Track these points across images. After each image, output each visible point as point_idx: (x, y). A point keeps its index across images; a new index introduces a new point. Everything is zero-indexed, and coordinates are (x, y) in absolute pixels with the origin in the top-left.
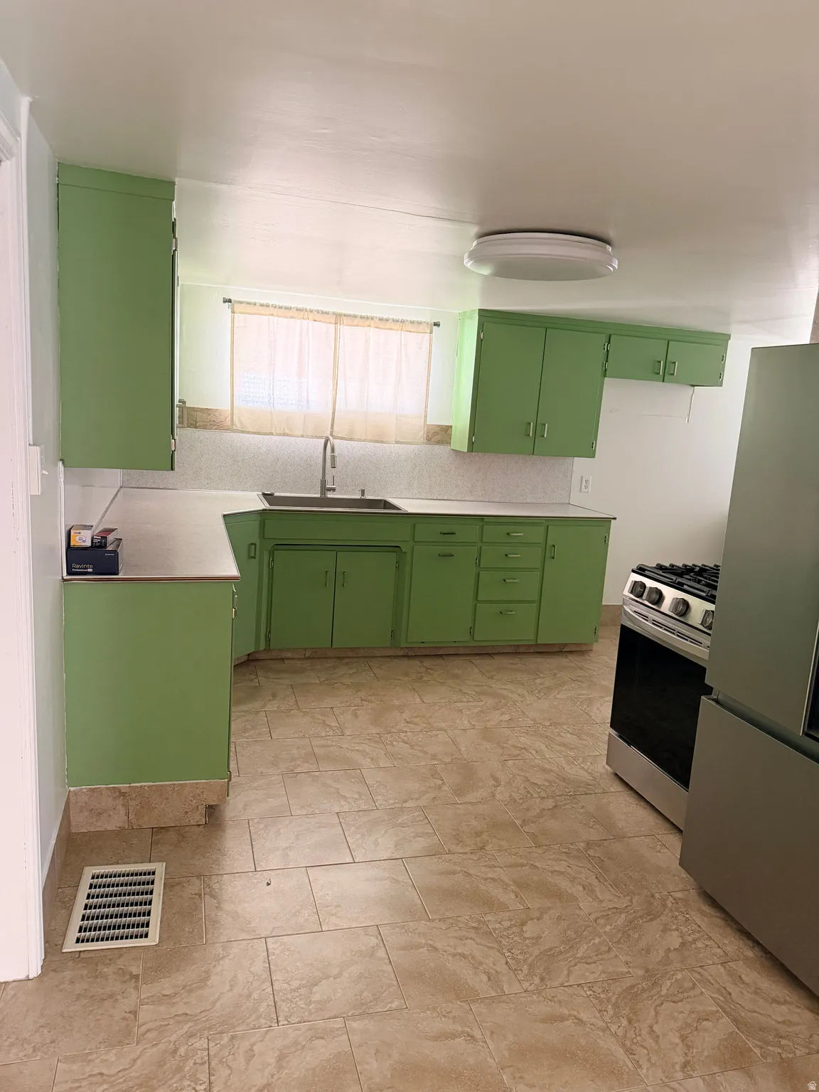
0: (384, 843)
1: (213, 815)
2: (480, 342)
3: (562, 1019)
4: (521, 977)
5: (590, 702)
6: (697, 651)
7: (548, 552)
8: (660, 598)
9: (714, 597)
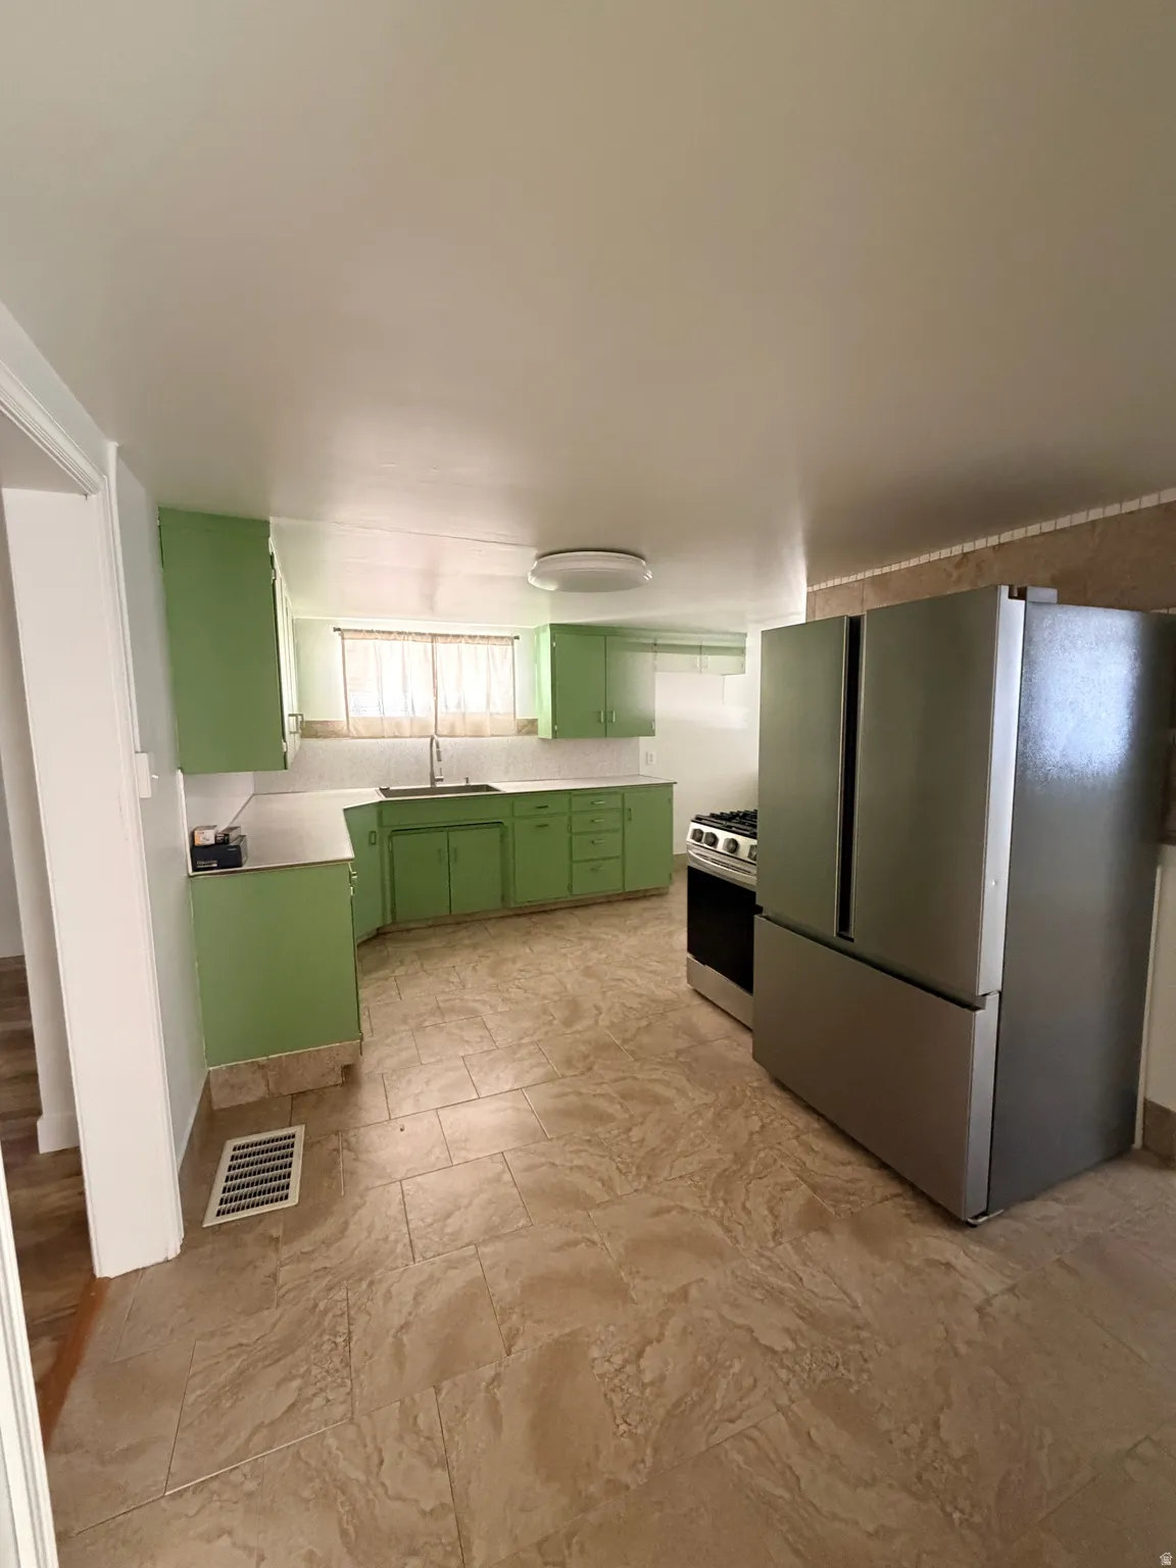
0: (504, 1078)
1: (350, 1075)
2: (553, 649)
3: (668, 1210)
4: (630, 1178)
5: (671, 934)
6: (747, 878)
7: (625, 813)
8: (714, 841)
9: (755, 834)
